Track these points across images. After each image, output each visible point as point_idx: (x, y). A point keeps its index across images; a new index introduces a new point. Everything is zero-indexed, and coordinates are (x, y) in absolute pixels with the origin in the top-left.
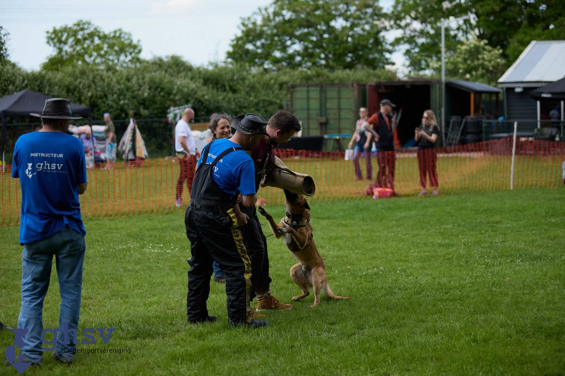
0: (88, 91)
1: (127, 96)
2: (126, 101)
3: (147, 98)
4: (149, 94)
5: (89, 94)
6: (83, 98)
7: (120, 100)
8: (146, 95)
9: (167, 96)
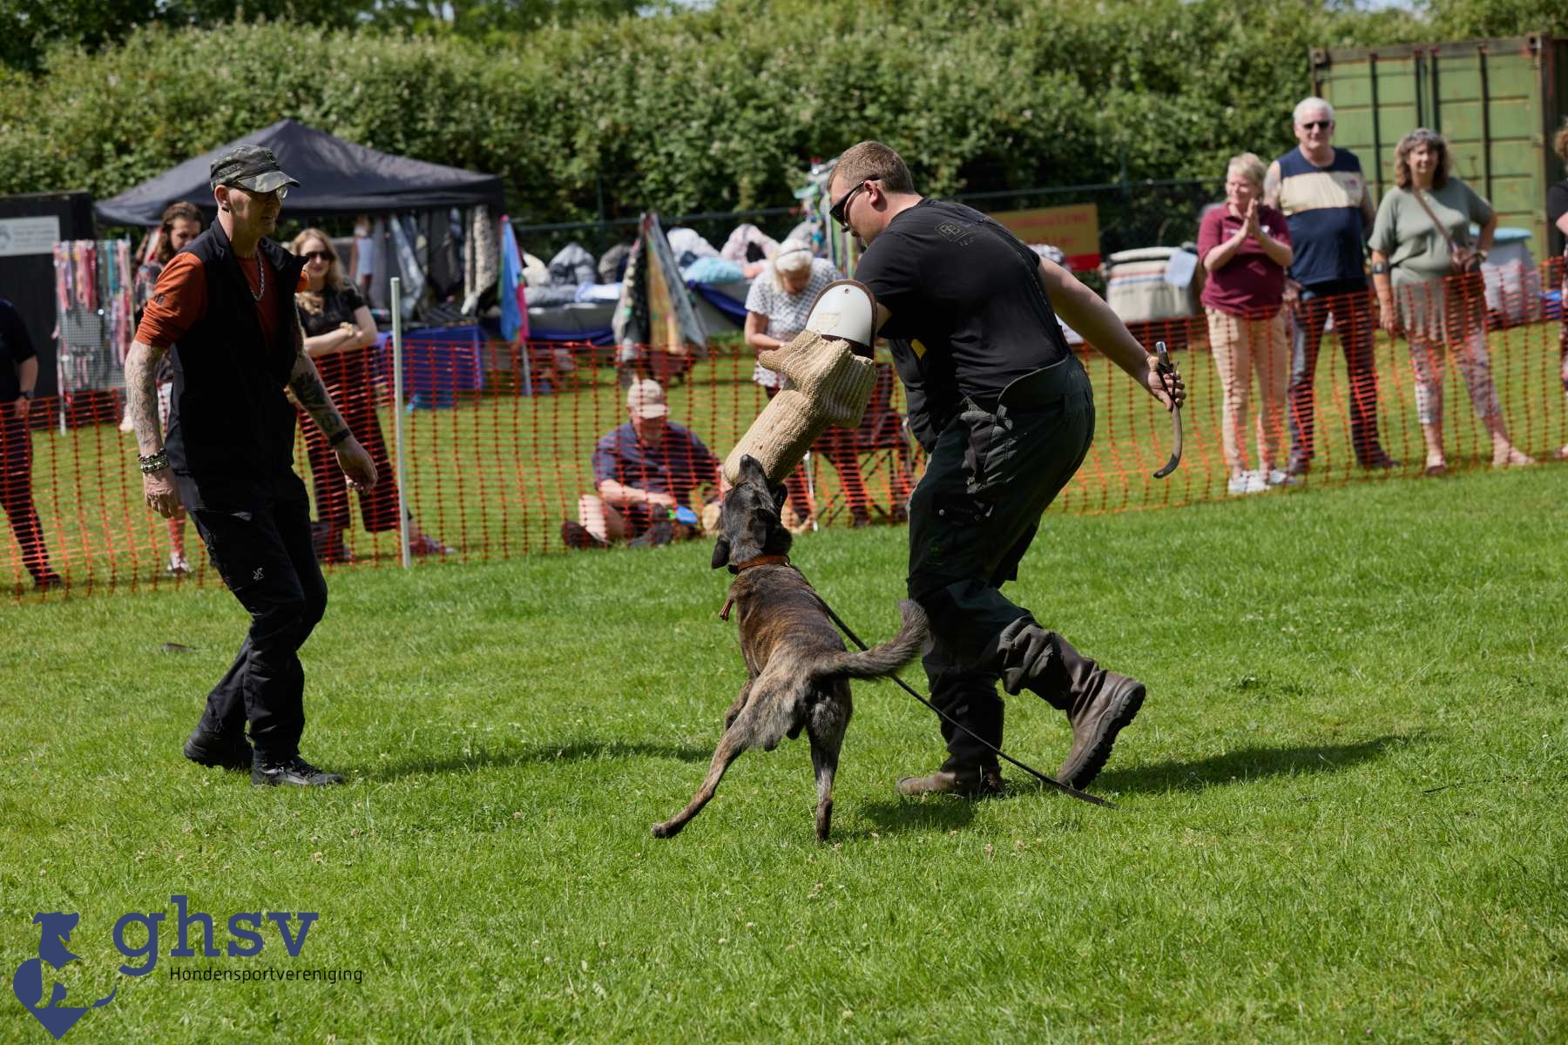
0: (601, 113)
1: (740, 126)
2: (734, 145)
3: (812, 128)
4: (818, 114)
5: (603, 123)
6: (580, 140)
7: (710, 137)
8: (806, 116)
9: (889, 116)
